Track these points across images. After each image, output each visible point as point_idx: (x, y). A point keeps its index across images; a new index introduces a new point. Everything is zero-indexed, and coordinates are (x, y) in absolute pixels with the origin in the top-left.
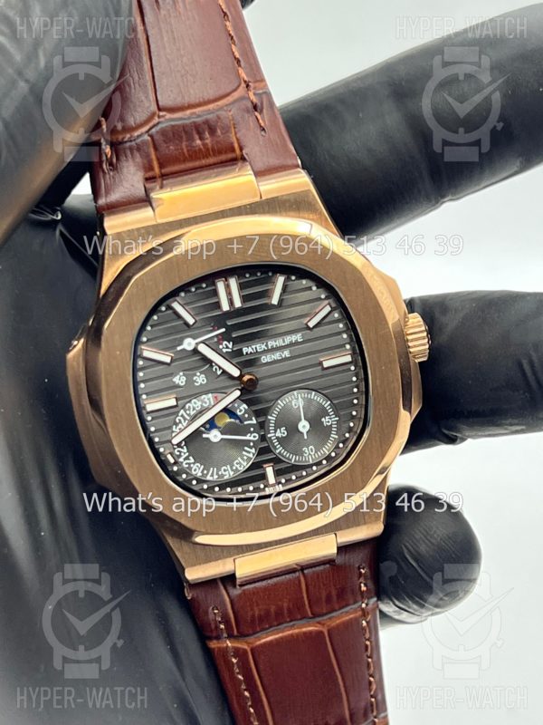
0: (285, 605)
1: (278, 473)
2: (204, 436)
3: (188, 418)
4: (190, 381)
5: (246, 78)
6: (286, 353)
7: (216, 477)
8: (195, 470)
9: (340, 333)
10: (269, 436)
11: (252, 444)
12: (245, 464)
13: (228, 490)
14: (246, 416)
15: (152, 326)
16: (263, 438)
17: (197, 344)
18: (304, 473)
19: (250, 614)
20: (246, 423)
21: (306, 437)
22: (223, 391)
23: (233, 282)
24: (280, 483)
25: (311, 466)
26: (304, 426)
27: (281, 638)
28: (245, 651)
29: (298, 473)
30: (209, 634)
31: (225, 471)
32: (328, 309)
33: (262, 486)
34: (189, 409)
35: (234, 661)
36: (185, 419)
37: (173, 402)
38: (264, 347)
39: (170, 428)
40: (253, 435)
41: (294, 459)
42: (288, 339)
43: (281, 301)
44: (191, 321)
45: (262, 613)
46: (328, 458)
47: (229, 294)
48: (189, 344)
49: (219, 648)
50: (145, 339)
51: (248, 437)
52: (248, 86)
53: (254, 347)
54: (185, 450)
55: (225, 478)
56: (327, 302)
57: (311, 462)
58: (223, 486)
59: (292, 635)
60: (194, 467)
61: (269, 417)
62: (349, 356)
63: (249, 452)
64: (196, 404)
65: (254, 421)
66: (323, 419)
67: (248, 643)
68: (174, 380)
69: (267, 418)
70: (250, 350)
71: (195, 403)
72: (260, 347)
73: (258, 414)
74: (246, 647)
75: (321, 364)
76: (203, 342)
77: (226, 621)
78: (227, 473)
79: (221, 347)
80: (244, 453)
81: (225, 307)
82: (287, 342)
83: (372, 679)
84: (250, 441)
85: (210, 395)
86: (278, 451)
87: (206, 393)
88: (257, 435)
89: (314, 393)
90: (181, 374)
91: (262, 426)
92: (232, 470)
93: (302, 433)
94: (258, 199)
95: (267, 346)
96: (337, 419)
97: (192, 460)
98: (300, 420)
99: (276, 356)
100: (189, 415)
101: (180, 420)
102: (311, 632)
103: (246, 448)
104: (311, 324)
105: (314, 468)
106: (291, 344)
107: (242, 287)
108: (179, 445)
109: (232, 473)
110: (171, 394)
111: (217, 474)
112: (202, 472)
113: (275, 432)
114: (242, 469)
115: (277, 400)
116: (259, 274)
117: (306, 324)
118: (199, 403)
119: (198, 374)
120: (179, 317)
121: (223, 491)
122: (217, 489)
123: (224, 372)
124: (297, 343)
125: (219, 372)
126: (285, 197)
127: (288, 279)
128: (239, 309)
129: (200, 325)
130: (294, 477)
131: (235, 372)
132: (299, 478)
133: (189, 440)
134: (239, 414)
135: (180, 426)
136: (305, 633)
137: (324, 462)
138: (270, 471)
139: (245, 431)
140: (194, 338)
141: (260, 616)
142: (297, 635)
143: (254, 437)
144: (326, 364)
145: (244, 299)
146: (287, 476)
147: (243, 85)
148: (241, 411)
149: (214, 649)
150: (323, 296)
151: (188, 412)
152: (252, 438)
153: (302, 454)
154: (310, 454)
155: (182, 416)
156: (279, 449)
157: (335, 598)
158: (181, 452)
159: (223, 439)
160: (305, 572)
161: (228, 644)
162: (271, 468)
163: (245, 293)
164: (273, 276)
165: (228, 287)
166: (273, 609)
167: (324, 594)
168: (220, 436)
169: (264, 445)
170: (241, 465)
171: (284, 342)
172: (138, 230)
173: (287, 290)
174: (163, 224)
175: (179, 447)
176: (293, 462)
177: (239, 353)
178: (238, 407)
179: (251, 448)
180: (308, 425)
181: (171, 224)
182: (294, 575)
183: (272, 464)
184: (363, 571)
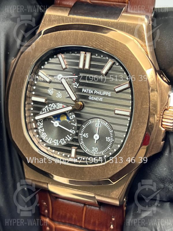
0: (74, 216)
1: (77, 153)
2: (52, 121)
3: (48, 111)
4: (55, 94)
6: (101, 99)
7: (51, 142)
8: (43, 135)
9: (128, 100)
10: (80, 134)
11: (71, 135)
12: (65, 142)
13: (54, 151)
14: (73, 121)
15: (48, 63)
16: (77, 134)
19: (58, 212)
20: (72, 124)
21: (95, 142)
22: (68, 105)
23: (88, 55)
24: (76, 158)
25: (93, 157)
26: (96, 137)
28: (53, 227)
31: (55, 141)
32: (127, 86)
33: (69, 156)
34: (50, 107)
35: (48, 229)
36: (46, 110)
37: (43, 101)
40: (73, 131)
41: (87, 151)
43: (107, 73)
44: (64, 67)
45: (64, 214)
47: (85, 61)
48: (60, 77)
50: (43, 67)
51: (70, 131)
53: (88, 90)
54: (42, 125)
55: (55, 145)
56: (127, 82)
57: (94, 155)
58: (52, 148)
60: (43, 134)
61: (83, 126)
62: (129, 113)
63: (69, 138)
65: (76, 125)
66: (107, 138)
67: (55, 225)
68: (48, 91)
69: (82, 125)
70: (85, 91)
71: (53, 105)
72: (90, 91)
73: (79, 122)
74: (53, 225)
75: (114, 111)
77: (48, 211)
78: (56, 143)
79: (73, 84)
80: (66, 137)
81: (81, 66)
82: (104, 94)
84: (71, 133)
85: (61, 104)
86: (81, 143)
87: (60, 102)
88: (75, 132)
89: (107, 123)
90: (52, 89)
91: (79, 128)
92: (59, 143)
93: (95, 140)
94: (116, 21)
95: (93, 92)
96: (113, 140)
97: (44, 131)
98: (96, 133)
99: (96, 99)
100: (49, 109)
101: (44, 110)
103: (68, 135)
104: (117, 90)
106: (105, 96)
107: (91, 60)
109: (58, 144)
111: (52, 141)
112: (46, 138)
113: (83, 134)
114: (63, 144)
115: (89, 119)
116: (102, 56)
117: (114, 89)
118: (55, 106)
119: (59, 92)
120: (60, 64)
121: (51, 151)
122: (49, 148)
123: (70, 97)
124: (107, 96)
125: (68, 96)
126: (129, 25)
127: (114, 64)
128: (87, 70)
129: (67, 70)
131: (74, 99)
133: (45, 119)
134: (70, 118)
135: (44, 112)
138: (73, 151)
139: (70, 127)
140: (64, 75)
141: (62, 215)
143: (73, 132)
144: (117, 112)
145: (91, 66)
148: (71, 117)
151: (49, 108)
152: (72, 132)
153: (91, 149)
154: (94, 151)
155: (46, 108)
156: (82, 143)
157: (97, 224)
158: (40, 124)
159: (58, 126)
160: (87, 206)
161: (47, 220)
162: (75, 149)
163: (92, 63)
164: (108, 60)
165: (85, 57)
166: (68, 215)
167: (92, 221)
168: (58, 125)
169: (76, 138)
170: (63, 142)
171: (102, 93)
172: (59, 16)
173: (112, 69)
174: (70, 18)
175: (40, 122)
176: (86, 151)
177: (80, 90)
178: (71, 115)
179: (70, 136)
180: (98, 138)
181: (73, 19)
182: (82, 205)
183: (76, 148)
184: (113, 219)
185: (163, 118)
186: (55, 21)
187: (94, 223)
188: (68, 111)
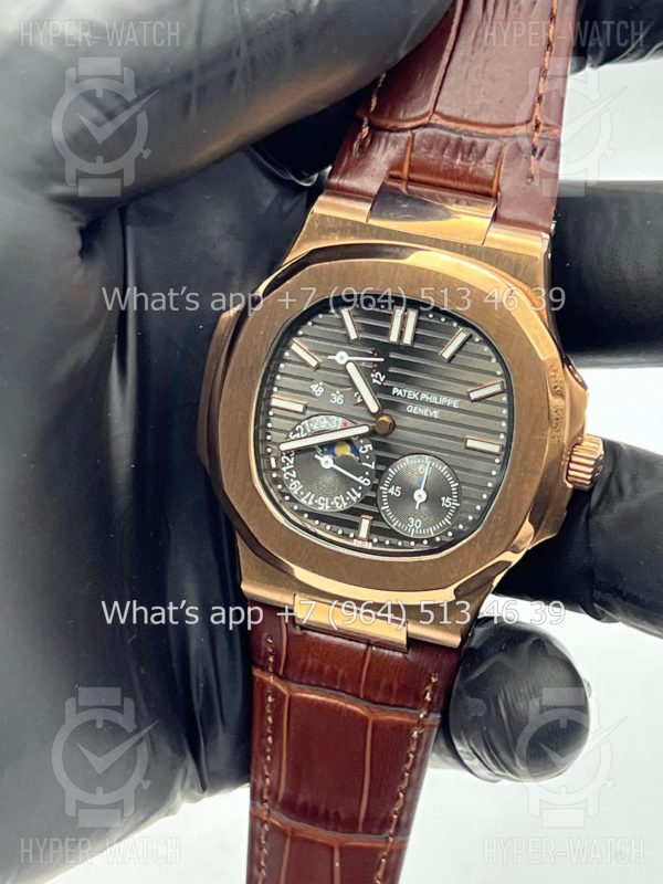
0: (341, 672)
1: (372, 530)
2: (316, 456)
3: (309, 432)
4: (326, 395)
5: (539, 118)
6: (435, 413)
7: (310, 503)
8: (293, 486)
9: (501, 419)
10: (382, 488)
11: (360, 488)
12: (345, 504)
13: (317, 522)
14: (368, 457)
15: (314, 323)
16: (374, 488)
17: (349, 361)
18: (400, 543)
19: (302, 661)
20: (363, 464)
21: (417, 507)
22: (353, 420)
23: (412, 315)
24: (370, 541)
25: (411, 539)
26: (420, 496)
27: (324, 702)
28: (283, 696)
29: (394, 541)
30: (256, 659)
31: (322, 501)
32: (497, 388)
33: (352, 535)
34: (313, 423)
35: (270, 699)
36: (305, 431)
37: (300, 408)
38: (415, 396)
39: (288, 432)
40: (365, 479)
41: (396, 524)
42: (444, 400)
43: (452, 357)
44: (353, 335)
45: (315, 667)
46: (431, 540)
47: (403, 326)
48: (341, 357)
49: (261, 680)
50: (300, 333)
51: (359, 480)
52: (537, 126)
53: (405, 391)
54: (292, 462)
55: (320, 509)
56: (500, 380)
57: (412, 536)
58: (314, 516)
59: (336, 706)
60: (293, 482)
61: (390, 470)
62: (498, 447)
63: (354, 495)
64: (321, 422)
65: (373, 467)
66: (443, 499)
67: (289, 690)
68: (312, 387)
69: (387, 469)
70: (400, 393)
71: (322, 420)
72: (412, 394)
73: (380, 460)
74: (285, 691)
75: (465, 440)
76: (355, 362)
77: (278, 658)
78: (323, 505)
79: (371, 375)
80: (349, 493)
81: (394, 338)
82: (441, 402)
83: (401, 795)
84: (360, 484)
85: (341, 419)
86: (383, 508)
87: (339, 415)
88: (370, 482)
89: (446, 467)
90: (321, 384)
91: (379, 474)
92: (329, 505)
93: (415, 502)
94: (479, 243)
95: (419, 396)
96: (458, 505)
97: (294, 475)
98: (419, 488)
99: (425, 411)
100: (311, 428)
101: (300, 429)
102: (355, 713)
103: (353, 489)
104: (474, 396)
105: (413, 543)
106: (444, 407)
107: (418, 324)
108: (288, 453)
109: (328, 507)
110: (302, 399)
111: (313, 501)
112: (299, 492)
113: (389, 488)
114: (340, 508)
115: (404, 456)
116: (443, 320)
117: (469, 393)
118: (326, 422)
119: (338, 392)
120: (344, 326)
121: (312, 521)
122: (306, 515)
123: (363, 403)
124: (451, 408)
125: (359, 400)
127: (470, 337)
128: (406, 347)
129: (360, 344)
130: (387, 542)
131: (374, 408)
132: (391, 545)
133: (298, 451)
134: (361, 451)
135: (298, 435)
136: (349, 711)
137: (425, 542)
138: (365, 524)
139: (360, 471)
140: (350, 353)
141: (312, 668)
142: (341, 708)
143: (366, 482)
144: (470, 443)
145: (416, 338)
146: (382, 538)
147: (533, 123)
148: (364, 449)
149: (255, 677)
150: (499, 373)
151: (311, 425)
152: (362, 482)
153: (406, 522)
154: (414, 527)
155: (304, 426)
156: (385, 507)
157: (395, 692)
158: (287, 461)
159: (332, 468)
160: (374, 648)
161: (271, 679)
162: (368, 522)
163: (419, 332)
164: (457, 329)
165: (404, 318)
166: (327, 668)
167: (384, 682)
168: (331, 464)
169: (373, 495)
170: (340, 504)
171: (438, 400)
172: (345, 221)
173: (463, 349)
174: (371, 227)
175: (287, 455)
176: (393, 526)
177: (388, 390)
178: (363, 444)
179: (358, 491)
180: (424, 497)
181: (380, 229)
182: (363, 646)
183: (371, 518)
184: (434, 680)
185: (570, 461)
186: (334, 230)
187: (389, 687)
188: (355, 436)
